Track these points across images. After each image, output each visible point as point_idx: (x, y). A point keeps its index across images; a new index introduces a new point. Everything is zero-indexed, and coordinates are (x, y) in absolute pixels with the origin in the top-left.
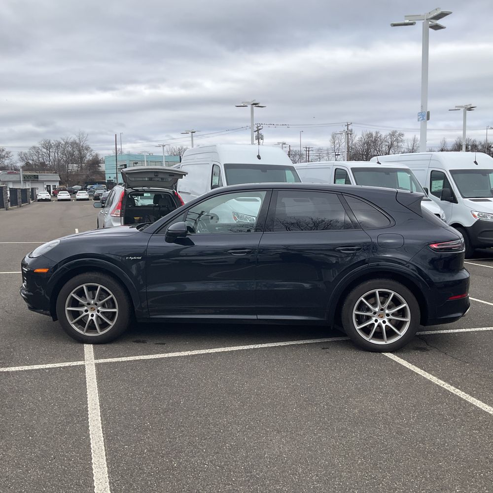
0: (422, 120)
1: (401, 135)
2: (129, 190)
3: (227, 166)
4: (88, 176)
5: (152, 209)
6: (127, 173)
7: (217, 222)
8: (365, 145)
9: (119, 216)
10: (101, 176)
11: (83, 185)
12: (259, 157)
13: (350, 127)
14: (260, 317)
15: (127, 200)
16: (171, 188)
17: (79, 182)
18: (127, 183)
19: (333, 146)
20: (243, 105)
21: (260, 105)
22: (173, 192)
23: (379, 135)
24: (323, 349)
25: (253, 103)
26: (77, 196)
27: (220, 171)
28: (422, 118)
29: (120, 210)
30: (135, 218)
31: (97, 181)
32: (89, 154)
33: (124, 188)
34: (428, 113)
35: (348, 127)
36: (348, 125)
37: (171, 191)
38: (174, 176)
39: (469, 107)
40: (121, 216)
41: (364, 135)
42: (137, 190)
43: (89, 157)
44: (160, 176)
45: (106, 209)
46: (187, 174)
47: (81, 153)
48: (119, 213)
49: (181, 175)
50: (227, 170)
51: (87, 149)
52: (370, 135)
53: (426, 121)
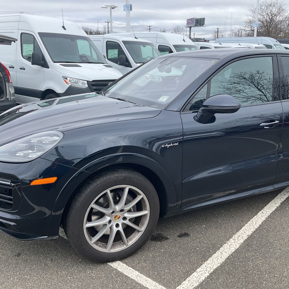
0: (127, 10)
12: (64, 28)
34: (131, 5)
39: (113, 7)
46: (17, 40)
49: (10, 41)
53: (130, 11)
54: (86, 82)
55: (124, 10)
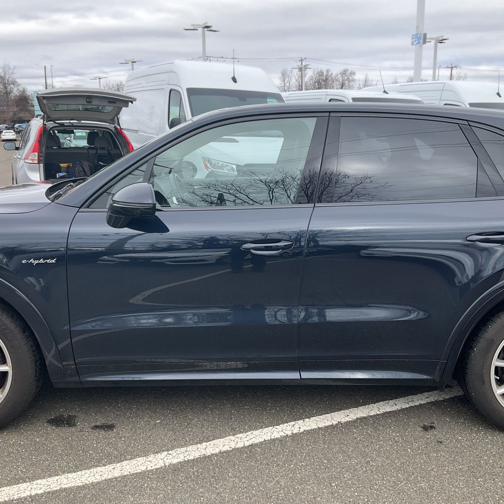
0: (417, 43)
1: (353, 73)
2: (50, 124)
3: (191, 92)
4: (15, 114)
5: (86, 151)
6: (44, 98)
7: (193, 176)
8: (316, 84)
9: (36, 162)
10: (30, 114)
11: (10, 123)
12: (234, 80)
13: (304, 63)
14: (306, 375)
15: (47, 138)
16: (112, 121)
17: (5, 121)
18: (47, 114)
19: (283, 85)
20: (192, 28)
21: (213, 29)
22: (115, 127)
23: (330, 73)
24: (425, 428)
25: (204, 26)
26: (2, 136)
27: (181, 98)
28: (417, 42)
29: (37, 154)
30: (62, 165)
31: (26, 119)
32: (16, 89)
33: (42, 121)
34: (425, 35)
35: (302, 63)
36: (302, 60)
37: (111, 127)
38: (115, 103)
39: (441, 39)
40: (39, 163)
41: (315, 73)
42: (62, 125)
43: (15, 92)
44: (95, 102)
45: (21, 152)
46: (135, 100)
47: (6, 88)
48: (36, 158)
49: (126, 102)
50: (191, 97)
51: (13, 84)
52: (321, 74)
53: (424, 45)
54: (234, 167)
55: (412, 45)
